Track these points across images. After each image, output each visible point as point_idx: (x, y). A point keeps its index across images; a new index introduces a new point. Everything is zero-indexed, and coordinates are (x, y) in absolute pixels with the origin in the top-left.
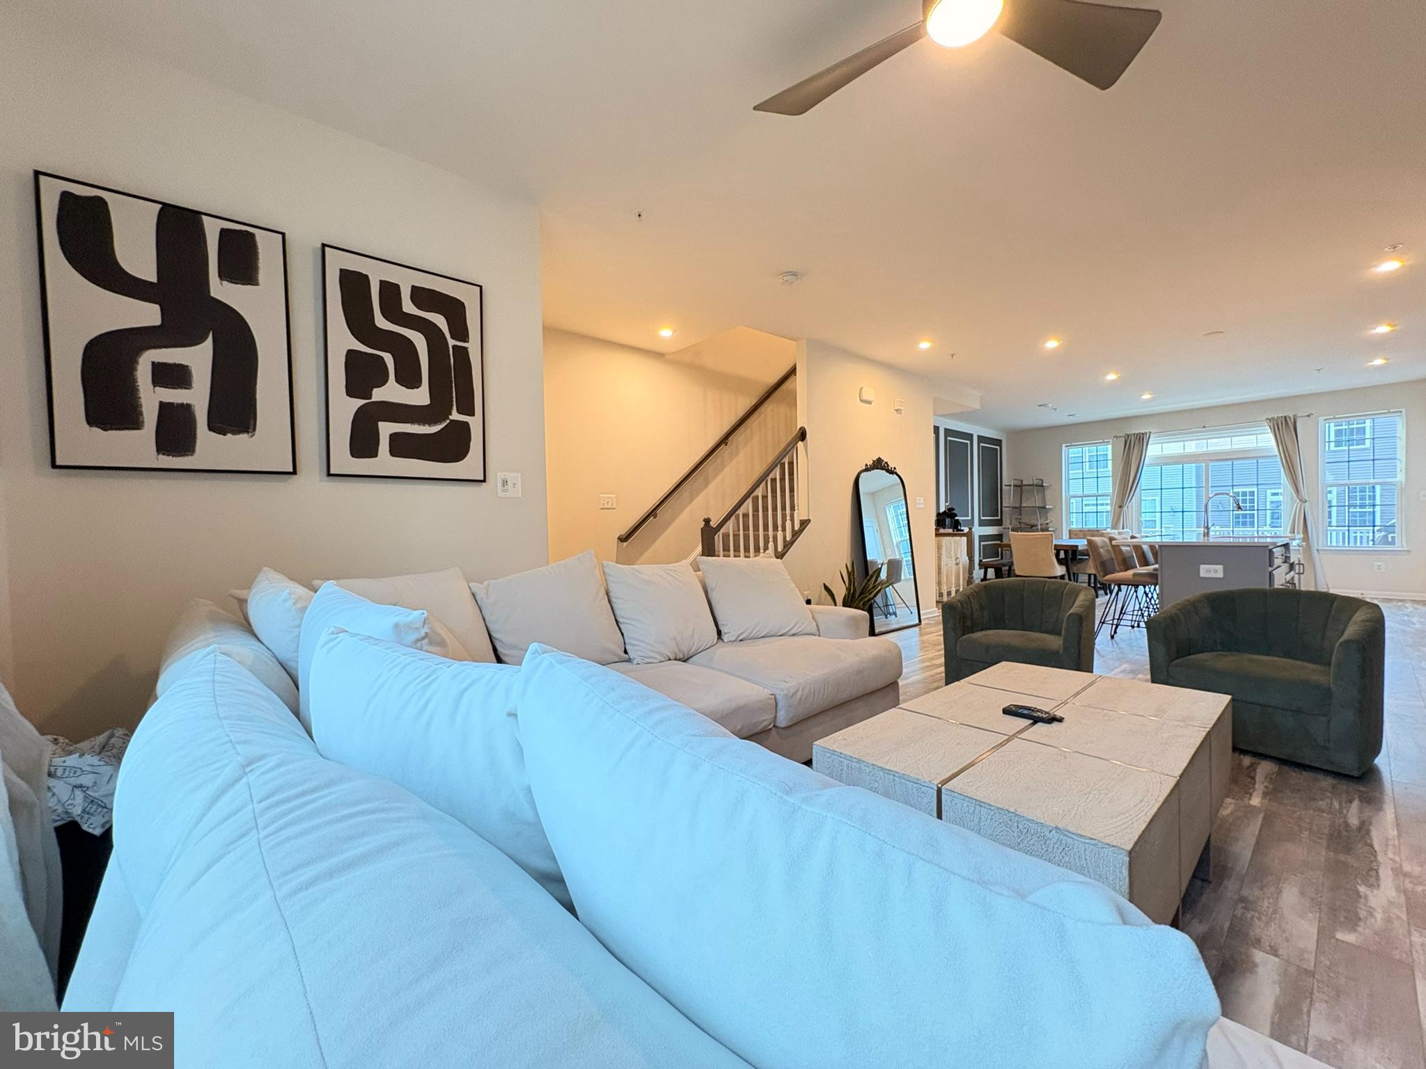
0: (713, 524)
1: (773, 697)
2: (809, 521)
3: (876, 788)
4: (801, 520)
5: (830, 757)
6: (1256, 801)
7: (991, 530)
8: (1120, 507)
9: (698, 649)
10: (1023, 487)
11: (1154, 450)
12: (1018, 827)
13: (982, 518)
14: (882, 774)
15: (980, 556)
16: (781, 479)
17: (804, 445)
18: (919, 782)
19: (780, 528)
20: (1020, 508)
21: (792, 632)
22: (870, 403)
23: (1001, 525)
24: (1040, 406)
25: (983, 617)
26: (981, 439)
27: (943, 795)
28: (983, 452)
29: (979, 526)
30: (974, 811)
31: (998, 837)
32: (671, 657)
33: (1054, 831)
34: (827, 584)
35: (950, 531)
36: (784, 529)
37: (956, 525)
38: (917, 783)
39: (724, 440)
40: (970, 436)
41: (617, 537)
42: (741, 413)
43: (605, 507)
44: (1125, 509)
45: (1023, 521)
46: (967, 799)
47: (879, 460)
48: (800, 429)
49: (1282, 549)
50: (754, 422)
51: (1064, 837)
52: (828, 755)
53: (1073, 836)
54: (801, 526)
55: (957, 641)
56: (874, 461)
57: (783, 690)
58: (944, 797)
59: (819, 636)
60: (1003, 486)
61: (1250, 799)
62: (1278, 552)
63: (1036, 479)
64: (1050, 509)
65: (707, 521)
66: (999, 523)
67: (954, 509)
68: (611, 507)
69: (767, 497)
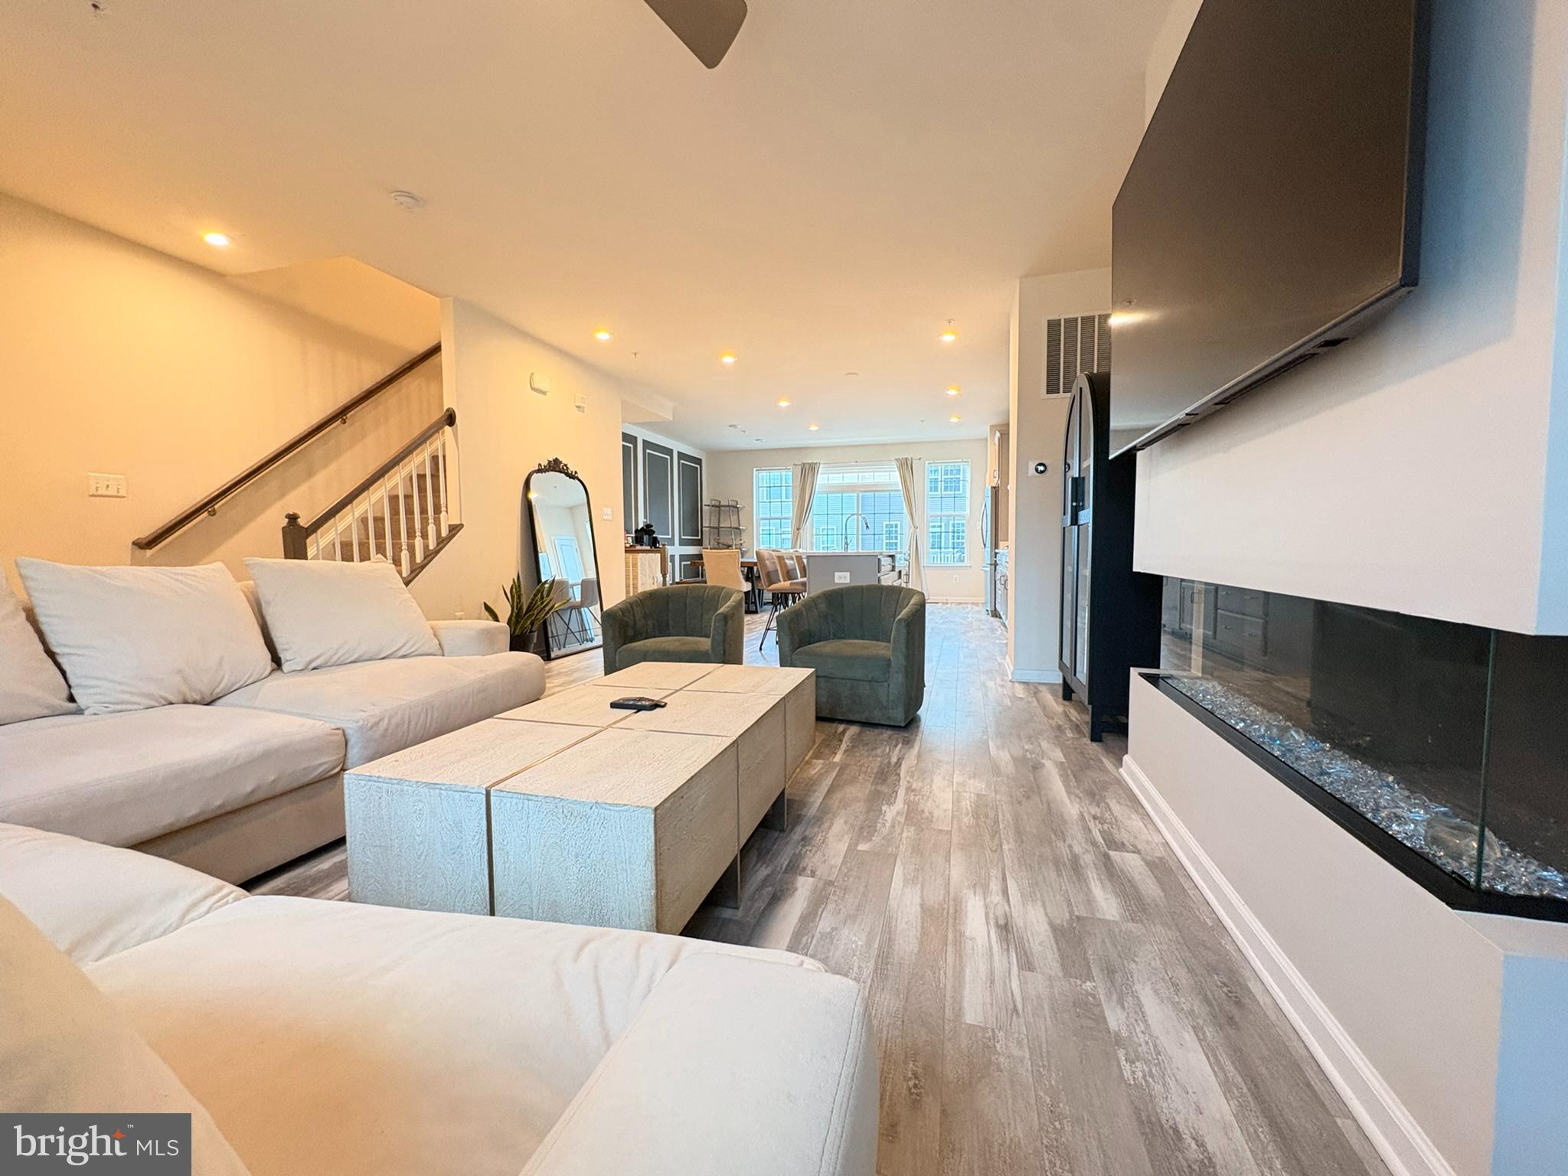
0: (303, 522)
1: (340, 732)
2: (462, 526)
3: (420, 810)
4: (449, 525)
5: (365, 785)
6: (837, 758)
7: (692, 550)
8: (798, 529)
9: (232, 686)
10: (722, 508)
11: (822, 479)
12: (563, 812)
13: (683, 537)
14: (426, 790)
15: (680, 576)
16: (432, 476)
17: (452, 430)
18: (467, 790)
19: (418, 534)
20: (718, 528)
21: (401, 653)
22: (544, 393)
23: (702, 545)
24: (730, 426)
25: (647, 625)
26: (681, 455)
27: (492, 797)
28: (684, 469)
29: (680, 545)
30: (522, 807)
31: (545, 829)
32: (172, 698)
33: (594, 807)
34: (487, 603)
35: (648, 548)
36: (425, 536)
37: (654, 542)
38: (465, 792)
39: (341, 414)
40: (669, 452)
41: (132, 541)
42: (368, 384)
43: (99, 493)
44: (801, 531)
45: (721, 541)
46: (516, 796)
47: (556, 461)
48: (448, 410)
49: (890, 559)
50: (389, 396)
51: (603, 811)
52: (362, 783)
53: (610, 807)
54: (450, 531)
55: (616, 651)
56: (550, 462)
57: (357, 722)
58: (493, 799)
59: (443, 655)
60: (704, 507)
61: (834, 758)
62: (886, 562)
63: (732, 501)
64: (744, 530)
65: (293, 518)
66: (699, 543)
67: (652, 526)
68: (115, 493)
69: (412, 496)
